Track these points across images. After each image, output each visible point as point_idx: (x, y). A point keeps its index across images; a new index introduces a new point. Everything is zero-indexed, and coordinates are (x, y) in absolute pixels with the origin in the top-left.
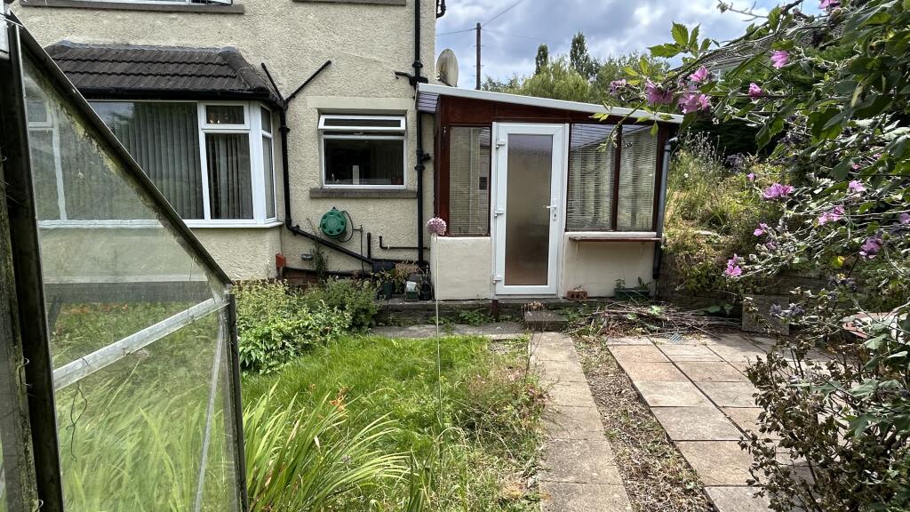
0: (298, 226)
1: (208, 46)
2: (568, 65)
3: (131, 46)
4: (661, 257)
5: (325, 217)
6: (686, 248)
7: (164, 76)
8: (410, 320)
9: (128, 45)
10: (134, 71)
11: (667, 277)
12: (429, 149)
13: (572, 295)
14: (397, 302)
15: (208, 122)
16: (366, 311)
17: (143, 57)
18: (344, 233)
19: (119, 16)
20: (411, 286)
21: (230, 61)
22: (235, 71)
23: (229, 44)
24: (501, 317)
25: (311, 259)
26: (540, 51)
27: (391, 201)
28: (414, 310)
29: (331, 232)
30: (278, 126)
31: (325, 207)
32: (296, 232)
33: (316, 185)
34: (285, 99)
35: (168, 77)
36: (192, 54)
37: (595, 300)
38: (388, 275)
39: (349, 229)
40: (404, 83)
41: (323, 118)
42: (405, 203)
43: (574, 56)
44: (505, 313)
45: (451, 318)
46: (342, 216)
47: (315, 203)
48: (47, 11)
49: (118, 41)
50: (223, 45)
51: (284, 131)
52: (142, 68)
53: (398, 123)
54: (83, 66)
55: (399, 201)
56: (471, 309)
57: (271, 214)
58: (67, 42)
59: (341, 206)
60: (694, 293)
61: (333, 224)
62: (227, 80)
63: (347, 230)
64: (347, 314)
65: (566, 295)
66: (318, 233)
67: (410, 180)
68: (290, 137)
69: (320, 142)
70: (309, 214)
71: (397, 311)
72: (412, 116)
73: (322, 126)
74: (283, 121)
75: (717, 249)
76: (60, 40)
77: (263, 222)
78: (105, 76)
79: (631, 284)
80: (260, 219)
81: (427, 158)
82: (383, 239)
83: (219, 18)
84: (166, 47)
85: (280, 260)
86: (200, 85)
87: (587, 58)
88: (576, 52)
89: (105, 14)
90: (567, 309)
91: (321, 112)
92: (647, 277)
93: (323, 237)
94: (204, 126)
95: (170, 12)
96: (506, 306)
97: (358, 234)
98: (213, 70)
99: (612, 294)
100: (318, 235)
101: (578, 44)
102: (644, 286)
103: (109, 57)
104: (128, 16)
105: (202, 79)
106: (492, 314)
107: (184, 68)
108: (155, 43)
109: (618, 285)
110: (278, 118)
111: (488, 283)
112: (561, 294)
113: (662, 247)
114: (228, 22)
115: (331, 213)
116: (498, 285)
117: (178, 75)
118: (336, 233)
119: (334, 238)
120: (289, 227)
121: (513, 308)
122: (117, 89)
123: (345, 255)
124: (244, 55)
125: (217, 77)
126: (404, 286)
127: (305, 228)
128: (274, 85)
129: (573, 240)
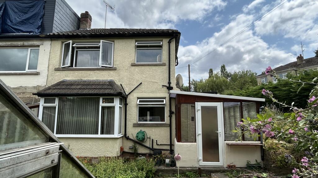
0: (128, 136)
1: (105, 79)
2: (220, 75)
3: (83, 80)
4: (264, 151)
5: (138, 133)
6: (273, 149)
7: (91, 89)
8: (167, 175)
9: (82, 80)
10: (82, 88)
11: (267, 160)
12: (173, 110)
13: (229, 167)
14: (162, 167)
15: (103, 103)
16: (151, 171)
17: (86, 83)
18: (144, 139)
19: (81, 72)
20: (167, 161)
21: (111, 84)
22: (112, 87)
23: (111, 79)
24: (202, 175)
25: (132, 148)
26: (210, 70)
27: (160, 127)
28: (169, 171)
29: (139, 139)
30: (124, 103)
31: (138, 130)
32: (128, 138)
33: (135, 122)
34: (127, 94)
35: (92, 89)
36: (100, 82)
37: (239, 169)
38: (159, 157)
39: (146, 138)
40: (165, 89)
41: (139, 100)
42: (165, 128)
43: (222, 71)
44: (203, 173)
45: (183, 175)
46: (143, 133)
47: (135, 128)
48: (61, 71)
49: (79, 79)
50: (109, 79)
51: (126, 105)
52: (85, 87)
53: (163, 101)
54: (68, 87)
55: (163, 127)
56: (190, 171)
57: (120, 132)
58: (65, 80)
59: (143, 129)
60: (280, 168)
61: (140, 136)
62: (110, 90)
63: (145, 138)
64: (144, 173)
65: (227, 166)
66: (135, 139)
67: (167, 120)
68: (128, 106)
69: (137, 108)
70: (133, 132)
71: (162, 171)
72: (168, 99)
73: (138, 103)
74: (126, 101)
75: (287, 149)
76: (63, 79)
77: (117, 136)
78: (74, 89)
79: (253, 162)
80: (116, 135)
81: (173, 113)
82: (157, 141)
83: (109, 71)
84: (93, 80)
85: (122, 149)
86: (101, 92)
87: (227, 72)
88: (222, 70)
89: (77, 71)
90: (228, 173)
91: (138, 98)
92: (259, 160)
93: (137, 140)
94: (102, 104)
95: (95, 70)
96: (204, 170)
97: (149, 139)
98: (106, 87)
99: (246, 166)
100: (135, 140)
101: (223, 68)
102: (259, 164)
103: (76, 84)
104: (83, 72)
105: (102, 90)
106: (198, 174)
107: (97, 86)
108: (90, 79)
109: (248, 163)
110: (124, 100)
111: (196, 160)
112: (225, 166)
113: (264, 148)
114: (112, 72)
115: (140, 132)
116: (200, 162)
117: (95, 89)
118: (141, 139)
119: (140, 141)
120: (126, 137)
121: (206, 171)
122: (77, 94)
123: (144, 147)
124: (115, 81)
125: (107, 89)
126: (165, 161)
127: (131, 137)
128: (124, 90)
129: (228, 145)
